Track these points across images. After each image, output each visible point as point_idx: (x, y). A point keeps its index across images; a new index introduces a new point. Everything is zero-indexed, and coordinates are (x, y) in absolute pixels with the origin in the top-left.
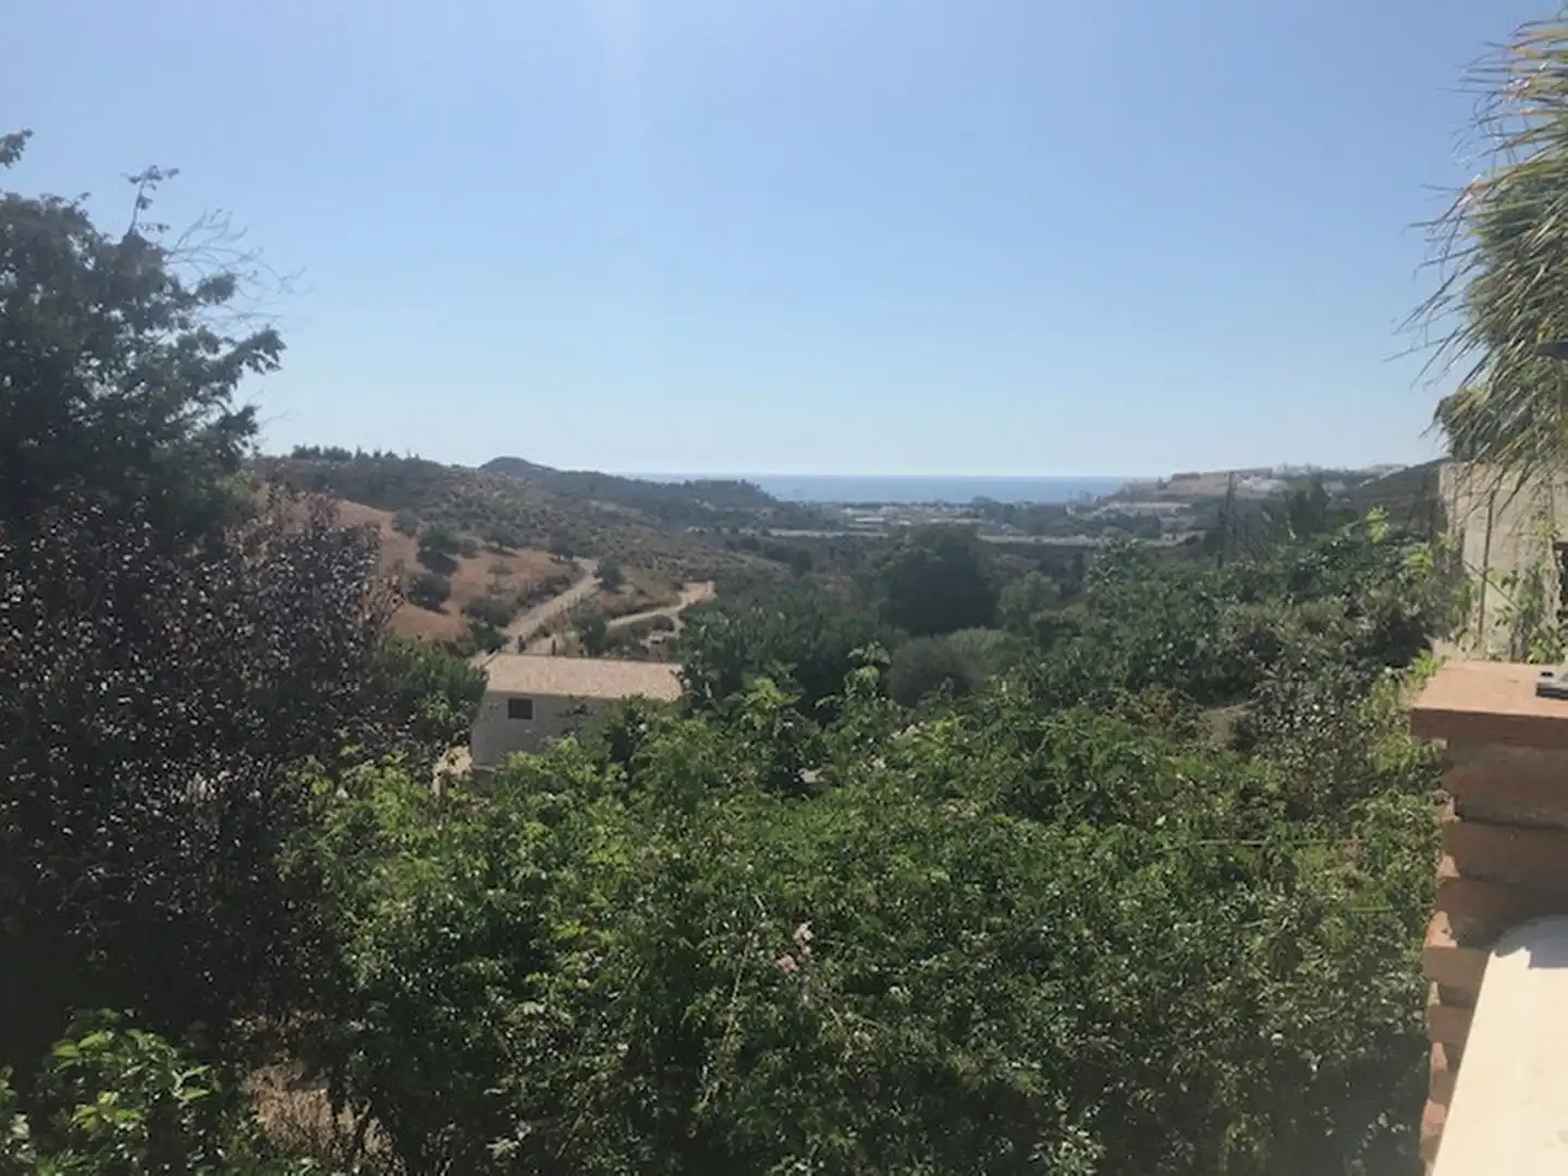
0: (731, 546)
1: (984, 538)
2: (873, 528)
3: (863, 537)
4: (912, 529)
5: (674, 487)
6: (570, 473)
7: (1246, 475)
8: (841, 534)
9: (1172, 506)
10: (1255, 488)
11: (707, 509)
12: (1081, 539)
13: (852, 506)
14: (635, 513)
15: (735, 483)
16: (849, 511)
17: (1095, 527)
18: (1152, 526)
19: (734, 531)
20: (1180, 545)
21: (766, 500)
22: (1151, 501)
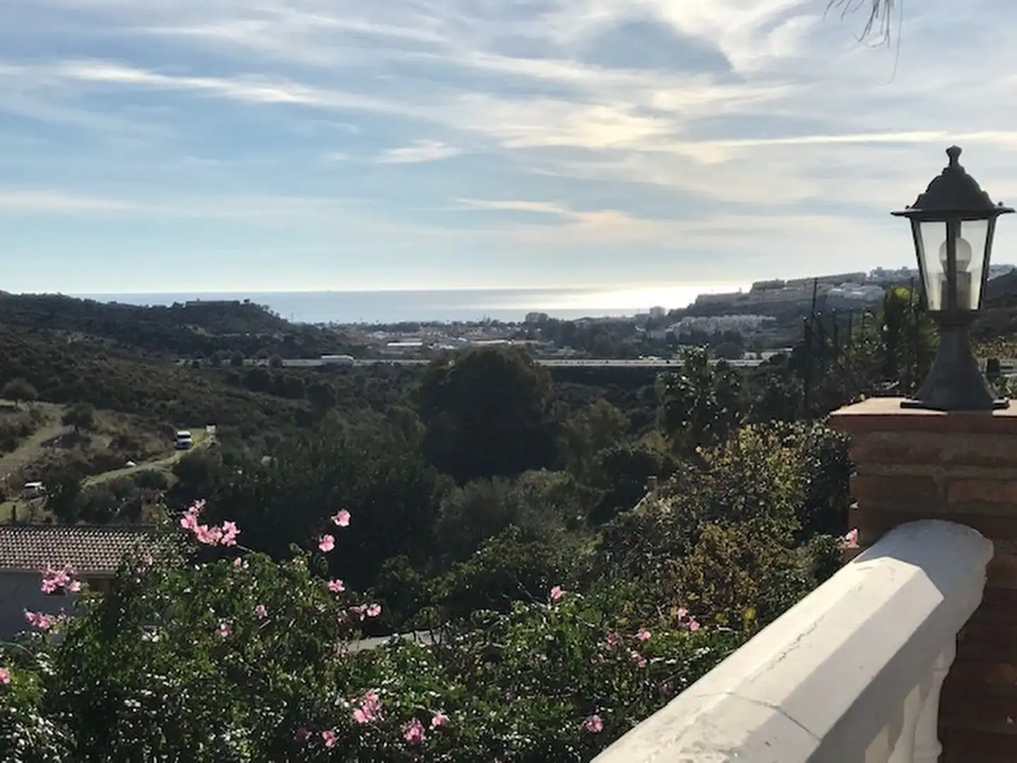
0: (232, 380)
1: (543, 362)
2: (409, 353)
3: (398, 365)
4: (456, 354)
5: (158, 312)
6: (24, 297)
7: (837, 281)
8: (369, 362)
9: (753, 318)
10: (847, 296)
11: (202, 336)
12: (654, 361)
13: (382, 328)
14: (109, 342)
15: (237, 303)
16: (380, 335)
17: (667, 347)
18: (732, 343)
19: (237, 362)
20: (764, 363)
21: (276, 323)
22: (731, 314)
